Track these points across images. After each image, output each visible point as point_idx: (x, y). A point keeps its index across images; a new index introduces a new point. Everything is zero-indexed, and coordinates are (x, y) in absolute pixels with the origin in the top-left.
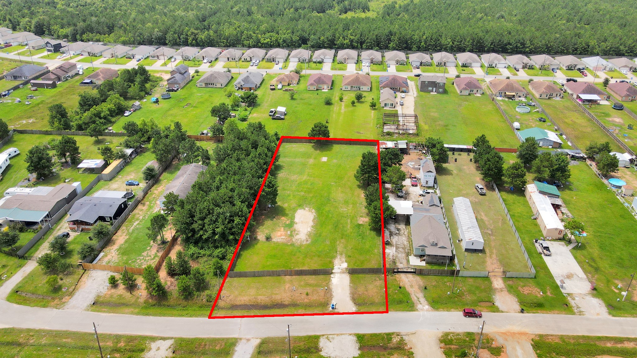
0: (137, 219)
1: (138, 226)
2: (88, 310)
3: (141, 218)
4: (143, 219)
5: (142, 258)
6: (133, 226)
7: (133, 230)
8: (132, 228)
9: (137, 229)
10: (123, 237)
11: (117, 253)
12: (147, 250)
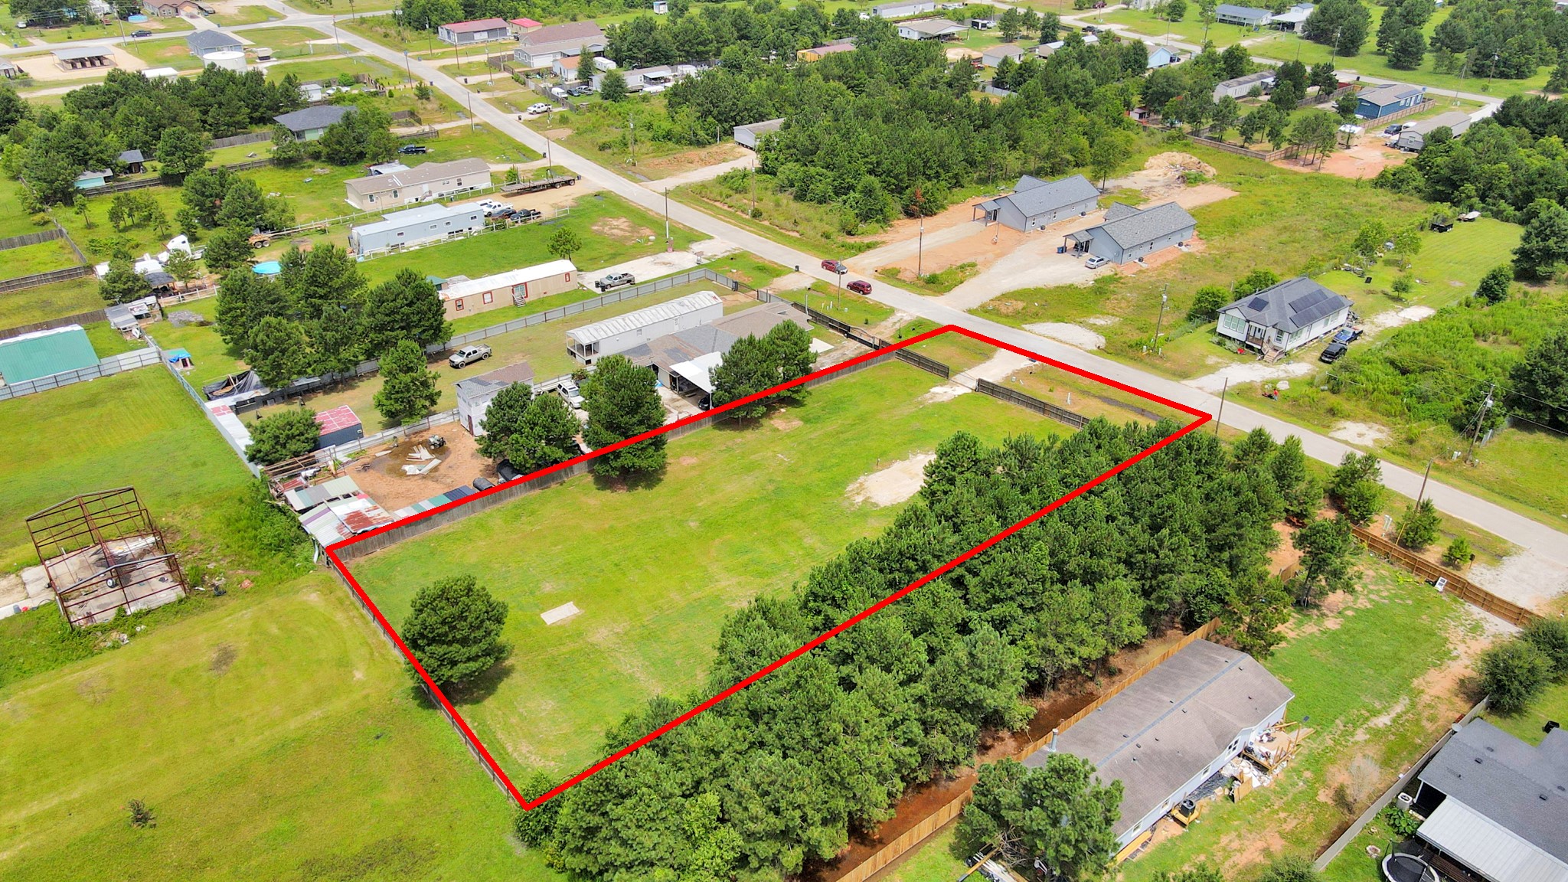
0: (1376, 734)
1: (1378, 705)
2: (1514, 546)
3: (1361, 735)
4: (1354, 724)
5: (1371, 596)
6: (1393, 715)
7: (1394, 695)
8: (1399, 709)
9: (1380, 696)
10: (1433, 692)
11: (1451, 647)
12: (1357, 610)
